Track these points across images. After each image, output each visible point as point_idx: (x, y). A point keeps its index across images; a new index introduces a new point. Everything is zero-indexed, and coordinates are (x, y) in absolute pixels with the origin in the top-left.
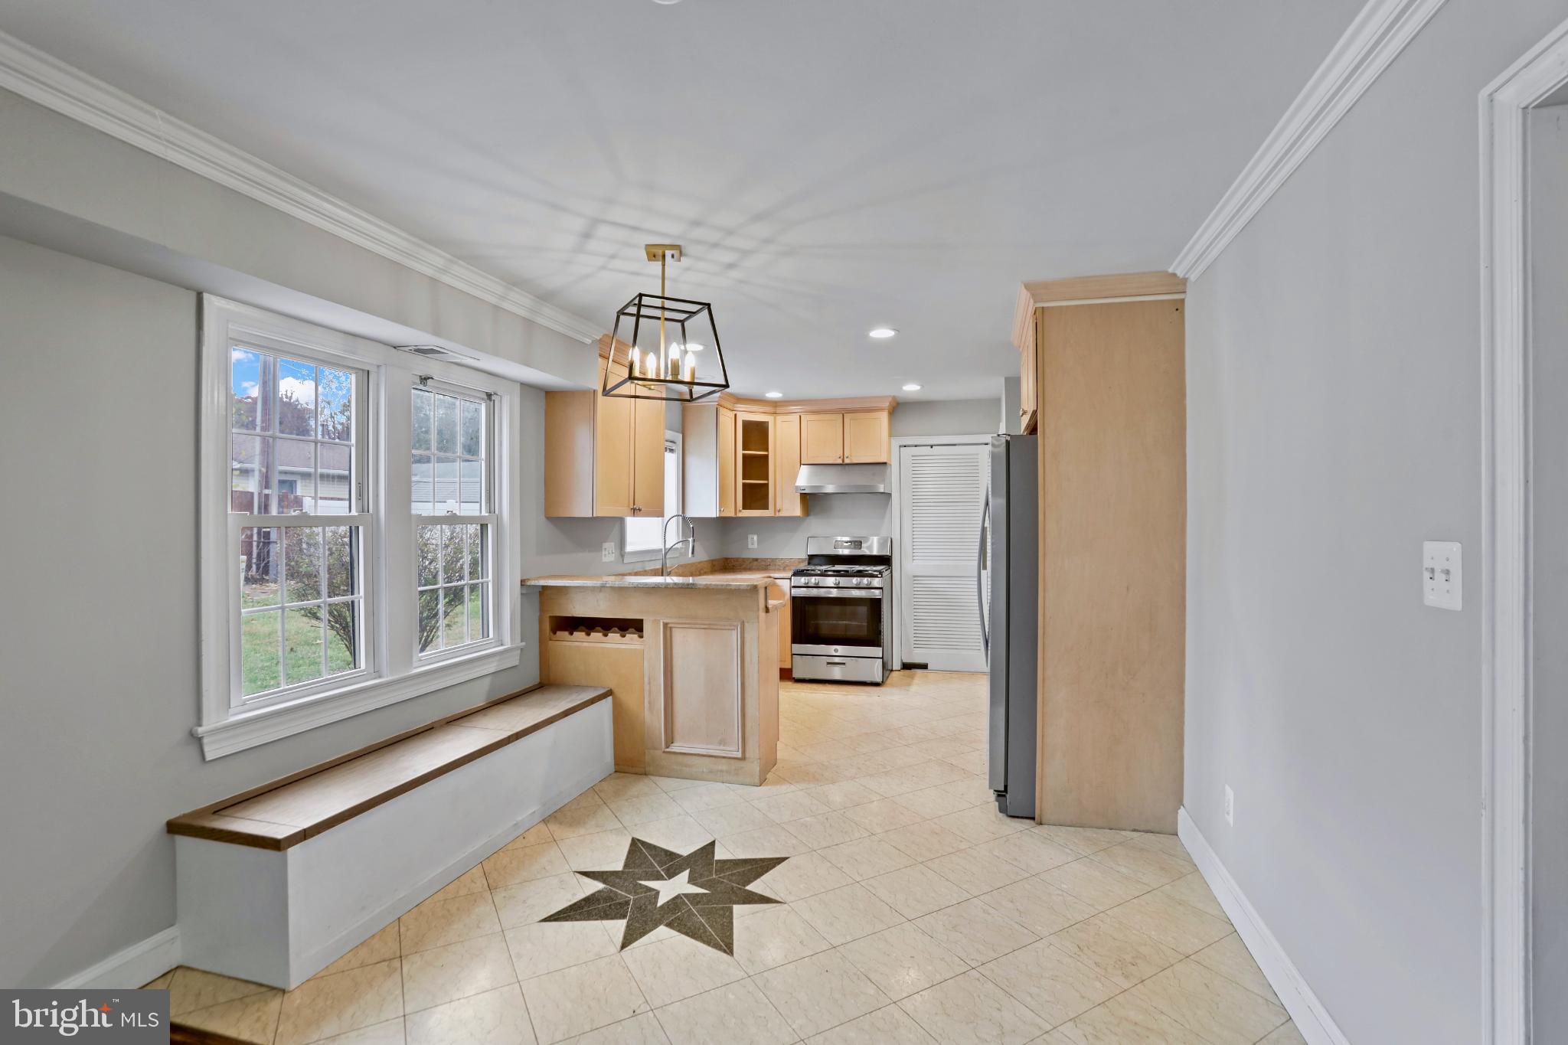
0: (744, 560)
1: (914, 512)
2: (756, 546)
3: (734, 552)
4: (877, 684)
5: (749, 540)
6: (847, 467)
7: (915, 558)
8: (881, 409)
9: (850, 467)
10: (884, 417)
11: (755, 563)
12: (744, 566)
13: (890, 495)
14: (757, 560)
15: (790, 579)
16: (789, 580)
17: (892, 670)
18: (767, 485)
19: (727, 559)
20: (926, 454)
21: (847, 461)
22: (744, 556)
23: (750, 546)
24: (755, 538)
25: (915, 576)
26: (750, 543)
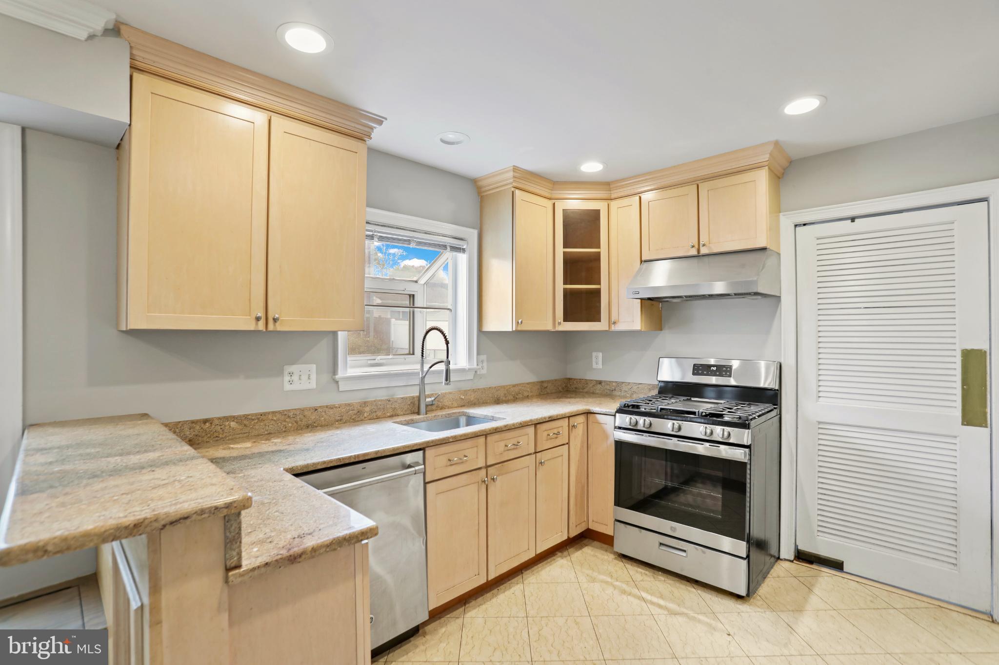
0: (587, 382)
1: (821, 323)
2: (600, 366)
3: (578, 372)
4: (739, 597)
5: (594, 359)
6: (706, 259)
7: (821, 394)
8: (757, 167)
9: (711, 258)
10: (762, 180)
11: (599, 386)
12: (586, 390)
13: (778, 298)
14: (600, 382)
15: (615, 416)
16: (613, 417)
17: (779, 558)
18: (598, 292)
19: (570, 379)
20: (843, 232)
21: (704, 251)
22: (588, 378)
23: (594, 366)
24: (600, 355)
25: (820, 423)
26: (594, 364)
